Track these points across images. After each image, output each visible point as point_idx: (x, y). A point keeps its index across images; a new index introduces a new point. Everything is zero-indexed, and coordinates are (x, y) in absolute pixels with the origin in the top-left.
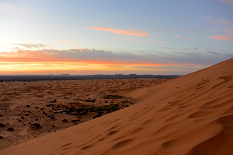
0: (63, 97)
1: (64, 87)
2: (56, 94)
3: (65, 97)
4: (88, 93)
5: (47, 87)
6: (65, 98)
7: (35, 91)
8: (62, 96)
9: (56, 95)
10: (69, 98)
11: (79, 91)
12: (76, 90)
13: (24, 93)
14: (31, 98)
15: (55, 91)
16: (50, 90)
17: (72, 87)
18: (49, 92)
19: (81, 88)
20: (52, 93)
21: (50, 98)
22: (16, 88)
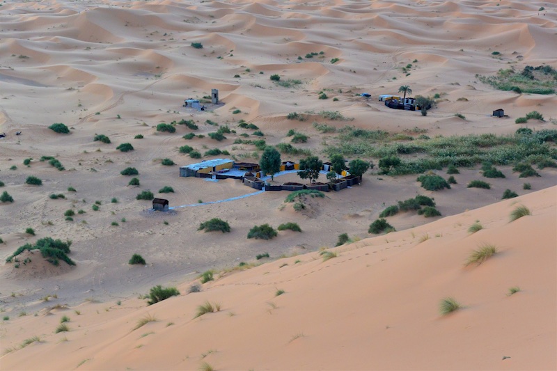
0: (265, 79)
1: (286, 15)
2: (237, 56)
3: (279, 73)
4: (418, 51)
5: (196, 16)
6: (275, 78)
7: (128, 39)
8: (262, 70)
9: (236, 62)
10: (297, 83)
11: (366, 40)
12: (352, 30)
13: (66, 46)
14: (94, 77)
15: (235, 38)
16: (208, 30)
17: (335, 16)
18: (198, 46)
19: (380, 22)
20: (216, 47)
21: (193, 82)
22: (30, 18)
